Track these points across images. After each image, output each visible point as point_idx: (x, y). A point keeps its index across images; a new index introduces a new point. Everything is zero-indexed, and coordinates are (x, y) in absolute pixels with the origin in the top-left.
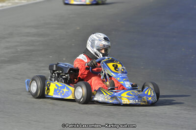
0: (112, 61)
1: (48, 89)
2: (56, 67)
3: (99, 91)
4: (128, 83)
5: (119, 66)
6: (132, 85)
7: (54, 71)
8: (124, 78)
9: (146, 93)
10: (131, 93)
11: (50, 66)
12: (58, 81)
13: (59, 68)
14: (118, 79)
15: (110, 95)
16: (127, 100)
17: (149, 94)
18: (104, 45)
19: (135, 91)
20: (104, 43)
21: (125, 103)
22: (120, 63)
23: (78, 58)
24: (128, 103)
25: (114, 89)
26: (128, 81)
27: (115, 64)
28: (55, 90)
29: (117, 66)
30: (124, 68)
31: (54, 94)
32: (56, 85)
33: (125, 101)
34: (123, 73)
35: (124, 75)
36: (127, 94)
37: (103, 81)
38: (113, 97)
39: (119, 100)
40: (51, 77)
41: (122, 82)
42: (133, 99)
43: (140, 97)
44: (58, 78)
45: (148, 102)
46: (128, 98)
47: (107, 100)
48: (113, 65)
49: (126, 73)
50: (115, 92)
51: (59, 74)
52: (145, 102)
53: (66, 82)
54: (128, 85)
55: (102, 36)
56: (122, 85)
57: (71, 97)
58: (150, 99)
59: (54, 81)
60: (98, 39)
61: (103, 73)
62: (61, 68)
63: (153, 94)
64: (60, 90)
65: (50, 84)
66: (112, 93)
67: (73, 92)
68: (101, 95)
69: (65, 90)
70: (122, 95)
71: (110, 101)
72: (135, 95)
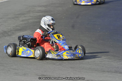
0: (56, 33)
1: (18, 51)
2: (22, 38)
3: (49, 52)
4: (67, 46)
5: (61, 36)
6: (69, 47)
7: (21, 40)
8: (64, 43)
9: (77, 52)
10: (69, 52)
11: (18, 37)
12: (24, 46)
13: (24, 38)
14: (61, 44)
15: (56, 54)
16: (67, 57)
17: (79, 52)
18: (52, 23)
19: (71, 51)
20: (52, 22)
21: (65, 58)
22: (61, 34)
23: (36, 31)
24: (67, 58)
25: (58, 50)
26: (66, 45)
27: (58, 35)
28: (23, 52)
29: (59, 36)
30: (64, 37)
31: (22, 54)
32: (23, 49)
33: (65, 57)
34: (63, 40)
35: (64, 41)
36: (66, 53)
37: (52, 46)
38: (58, 55)
39: (62, 56)
40: (20, 44)
41: (63, 46)
42: (70, 56)
43: (74, 55)
44: (24, 44)
45: (79, 57)
46: (67, 56)
47: (54, 57)
48: (57, 36)
49: (65, 40)
50: (59, 52)
51: (24, 42)
52: (77, 57)
53: (29, 47)
54: (66, 47)
55: (50, 18)
56: (63, 48)
57: (32, 56)
58: (80, 55)
59: (22, 46)
60: (48, 20)
61: (51, 41)
62: (25, 38)
63: (82, 52)
64: (25, 52)
65: (19, 48)
66: (57, 53)
67: (33, 53)
68: (51, 54)
69: (29, 52)
70: (63, 54)
71: (56, 58)
72: (71, 54)
